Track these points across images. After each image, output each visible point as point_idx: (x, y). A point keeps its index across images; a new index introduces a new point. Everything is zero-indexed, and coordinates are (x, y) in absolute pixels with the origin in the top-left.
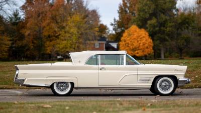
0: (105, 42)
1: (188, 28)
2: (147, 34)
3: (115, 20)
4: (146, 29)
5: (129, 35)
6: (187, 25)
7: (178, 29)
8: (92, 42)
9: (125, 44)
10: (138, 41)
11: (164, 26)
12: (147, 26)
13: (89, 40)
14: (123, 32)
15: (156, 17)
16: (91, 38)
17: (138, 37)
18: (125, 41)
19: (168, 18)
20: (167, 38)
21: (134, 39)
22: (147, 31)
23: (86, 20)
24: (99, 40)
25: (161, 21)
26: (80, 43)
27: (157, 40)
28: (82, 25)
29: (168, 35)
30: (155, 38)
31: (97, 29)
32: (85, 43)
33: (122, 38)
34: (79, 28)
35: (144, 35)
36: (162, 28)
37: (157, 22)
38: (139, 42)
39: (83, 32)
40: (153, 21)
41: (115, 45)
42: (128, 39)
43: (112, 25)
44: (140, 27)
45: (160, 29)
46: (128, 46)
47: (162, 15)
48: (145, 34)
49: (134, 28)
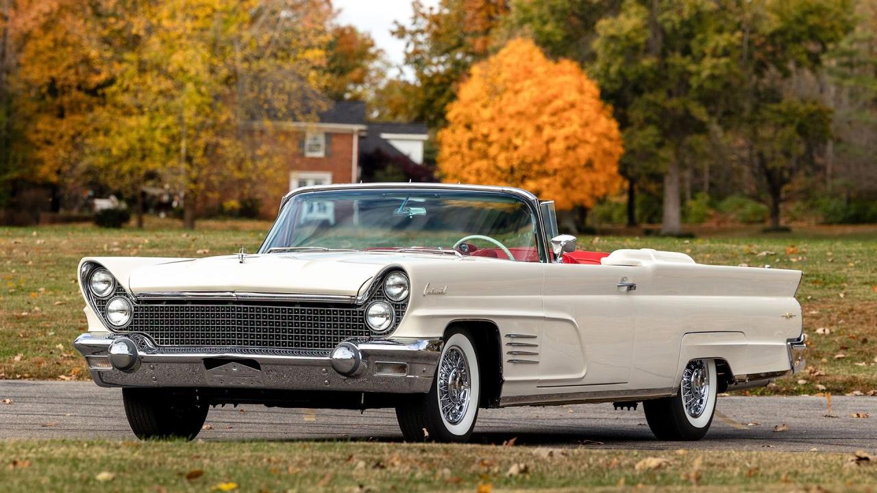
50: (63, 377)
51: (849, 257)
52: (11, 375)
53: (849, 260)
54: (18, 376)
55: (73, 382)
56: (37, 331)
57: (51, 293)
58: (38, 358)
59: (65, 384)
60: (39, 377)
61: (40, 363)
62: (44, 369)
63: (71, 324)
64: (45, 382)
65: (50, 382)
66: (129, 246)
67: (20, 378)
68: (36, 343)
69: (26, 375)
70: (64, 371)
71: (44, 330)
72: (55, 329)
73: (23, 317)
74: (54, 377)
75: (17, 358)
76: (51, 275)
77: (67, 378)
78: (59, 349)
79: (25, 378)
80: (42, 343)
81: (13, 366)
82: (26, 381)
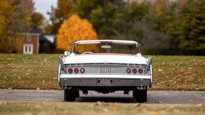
0: (38, 35)
1: (140, 19)
2: (91, 25)
3: (52, 7)
4: (89, 19)
5: (69, 26)
6: (140, 16)
7: (128, 21)
8: (23, 34)
9: (64, 38)
10: (79, 35)
11: (112, 17)
12: (91, 16)
13: (20, 31)
14: (61, 22)
15: (102, 6)
16: (21, 29)
17: (79, 29)
18: (63, 34)
19: (116, 7)
20: (115, 31)
21: (75, 31)
22: (91, 23)
23: (15, 6)
24: (31, 32)
25: (108, 10)
26: (8, 35)
27: (103, 33)
28: (10, 13)
29: (117, 28)
30: (101, 31)
31: (29, 18)
32: (14, 35)
33: (60, 31)
34: (7, 17)
35: (86, 27)
36: (110, 19)
37: (104, 11)
38: (81, 35)
39: (13, 21)
40: (99, 11)
41: (51, 39)
42: (67, 31)
43: (48, 13)
44: (82, 17)
45: (107, 21)
46: (67, 40)
47: (110, 4)
48: (88, 26)
49: (74, 18)
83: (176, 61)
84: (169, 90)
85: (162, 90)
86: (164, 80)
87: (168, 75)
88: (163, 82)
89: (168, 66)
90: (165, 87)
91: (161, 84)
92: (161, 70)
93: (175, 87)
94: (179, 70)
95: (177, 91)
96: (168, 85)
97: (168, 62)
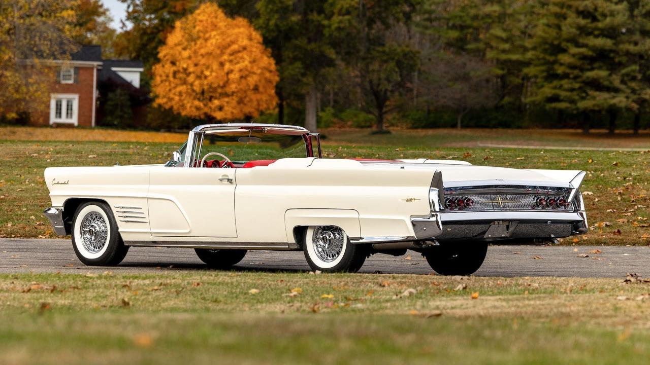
0: (96, 64)
1: (408, 17)
2: (257, 37)
4: (252, 18)
5: (191, 39)
6: (406, 8)
8: (51, 62)
9: (174, 74)
10: (222, 65)
13: (40, 55)
14: (166, 26)
17: (223, 48)
18: (173, 63)
20: (330, 52)
21: (208, 55)
22: (258, 29)
24: (75, 57)
27: (295, 59)
29: (335, 45)
30: (287, 53)
31: (69, 14)
33: (163, 53)
38: (227, 67)
42: (186, 53)
49: (208, 11)
50: (40, 236)
51: (505, 159)
52: (9, 235)
53: (505, 161)
54: (13, 236)
55: (47, 240)
56: (15, 208)
57: (9, 183)
58: (22, 225)
59: (43, 240)
60: (26, 237)
61: (24, 228)
62: (28, 231)
63: (34, 203)
64: (30, 240)
65: (33, 239)
66: (42, 153)
67: (14, 237)
68: (17, 215)
69: (19, 235)
70: (41, 232)
71: (20, 207)
72: (26, 207)
73: (2, 199)
74: (36, 236)
75: (10, 225)
76: (2, 172)
77: (44, 237)
78: (32, 219)
79: (18, 237)
80: (21, 215)
81: (9, 230)
82: (19, 239)
83: (622, 170)
84: (623, 243)
85: (605, 244)
86: (603, 220)
87: (609, 205)
88: (603, 224)
89: (606, 183)
90: (612, 236)
91: (600, 227)
92: (590, 193)
93: (634, 236)
94: (635, 192)
95: (643, 248)
96: (619, 231)
97: (602, 171)
